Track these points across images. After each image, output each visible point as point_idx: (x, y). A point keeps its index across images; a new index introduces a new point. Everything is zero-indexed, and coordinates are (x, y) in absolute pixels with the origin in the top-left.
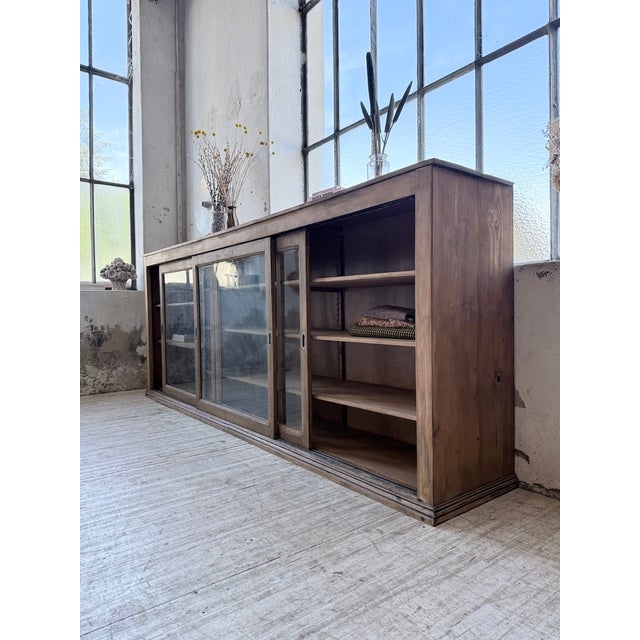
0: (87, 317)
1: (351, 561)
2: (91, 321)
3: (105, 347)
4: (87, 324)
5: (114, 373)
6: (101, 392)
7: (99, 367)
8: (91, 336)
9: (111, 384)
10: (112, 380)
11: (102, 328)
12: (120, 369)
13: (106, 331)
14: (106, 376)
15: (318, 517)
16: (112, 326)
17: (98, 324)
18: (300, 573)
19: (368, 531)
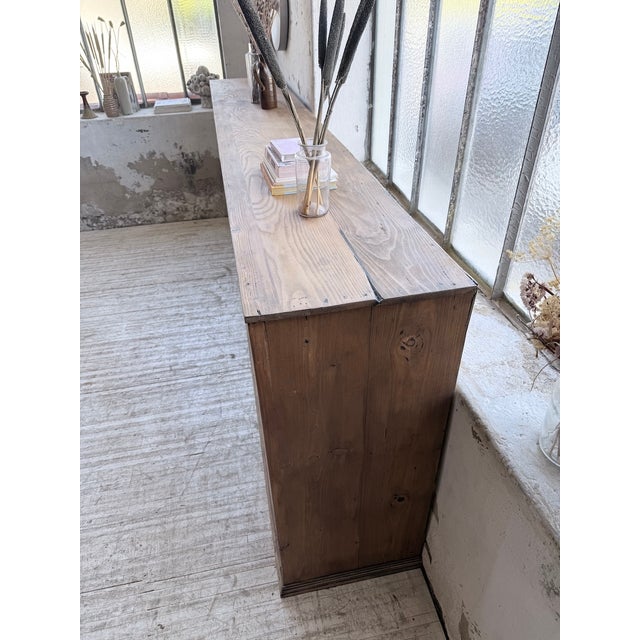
0: (176, 144)
1: (182, 614)
2: (181, 148)
3: (199, 174)
4: (178, 151)
5: (212, 199)
6: (202, 218)
7: (196, 193)
8: (184, 163)
9: (211, 211)
10: (210, 206)
11: (193, 154)
12: (217, 196)
13: (197, 158)
14: (204, 202)
15: (208, 534)
16: (202, 152)
17: (188, 151)
18: (139, 611)
19: (227, 575)
